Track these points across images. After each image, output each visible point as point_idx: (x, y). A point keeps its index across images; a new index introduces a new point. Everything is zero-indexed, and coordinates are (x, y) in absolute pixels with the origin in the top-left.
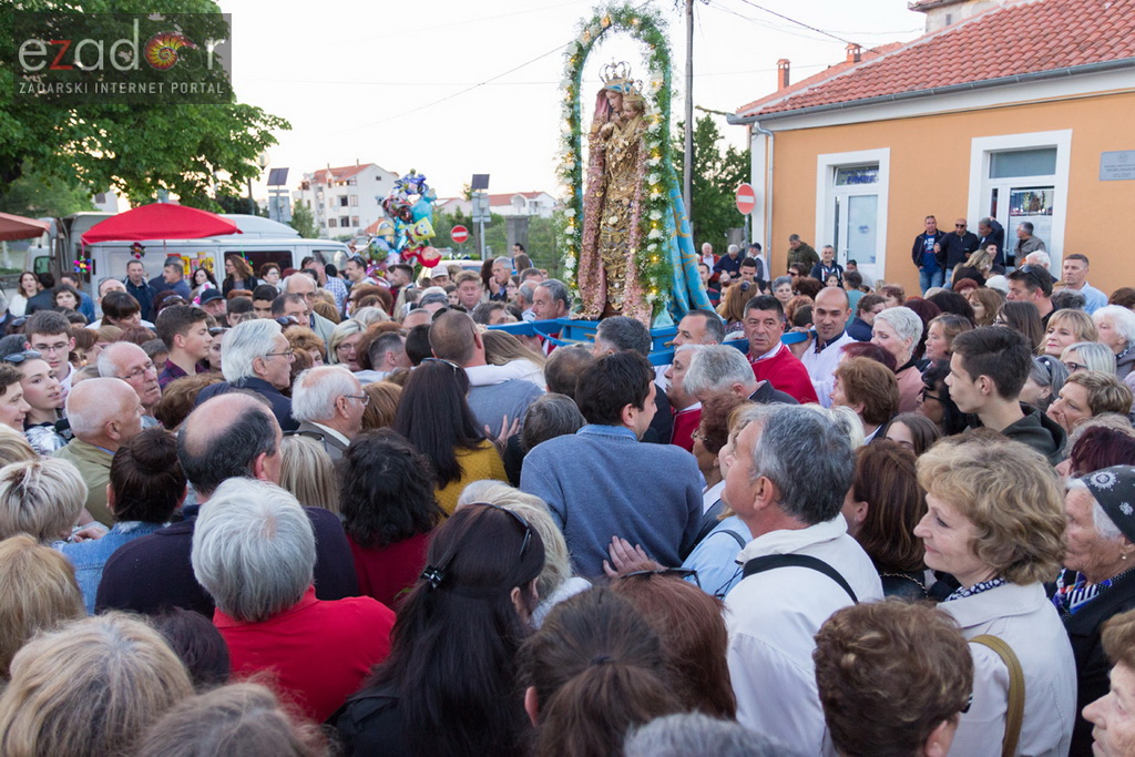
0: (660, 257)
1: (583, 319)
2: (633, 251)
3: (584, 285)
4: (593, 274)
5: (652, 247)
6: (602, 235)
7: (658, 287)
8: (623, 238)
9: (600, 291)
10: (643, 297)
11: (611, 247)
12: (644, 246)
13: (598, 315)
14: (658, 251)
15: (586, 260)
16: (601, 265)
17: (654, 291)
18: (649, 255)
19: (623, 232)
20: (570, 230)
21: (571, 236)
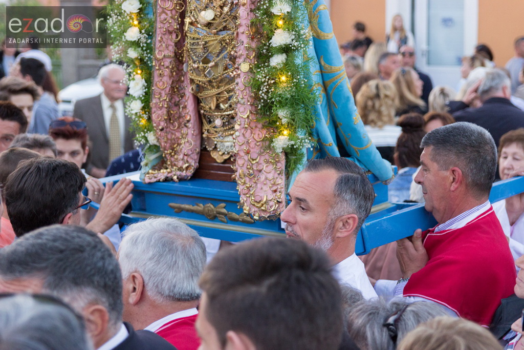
0: (293, 76)
1: (167, 180)
2: (245, 67)
3: (163, 124)
4: (177, 105)
5: (277, 60)
6: (188, 41)
7: (290, 125)
8: (224, 45)
9: (191, 132)
10: (268, 144)
11: (206, 61)
12: (262, 57)
13: (190, 173)
14: (288, 66)
15: (162, 83)
16: (189, 90)
17: (286, 132)
18: (273, 74)
19: (224, 35)
20: (133, 34)
21: (136, 44)
